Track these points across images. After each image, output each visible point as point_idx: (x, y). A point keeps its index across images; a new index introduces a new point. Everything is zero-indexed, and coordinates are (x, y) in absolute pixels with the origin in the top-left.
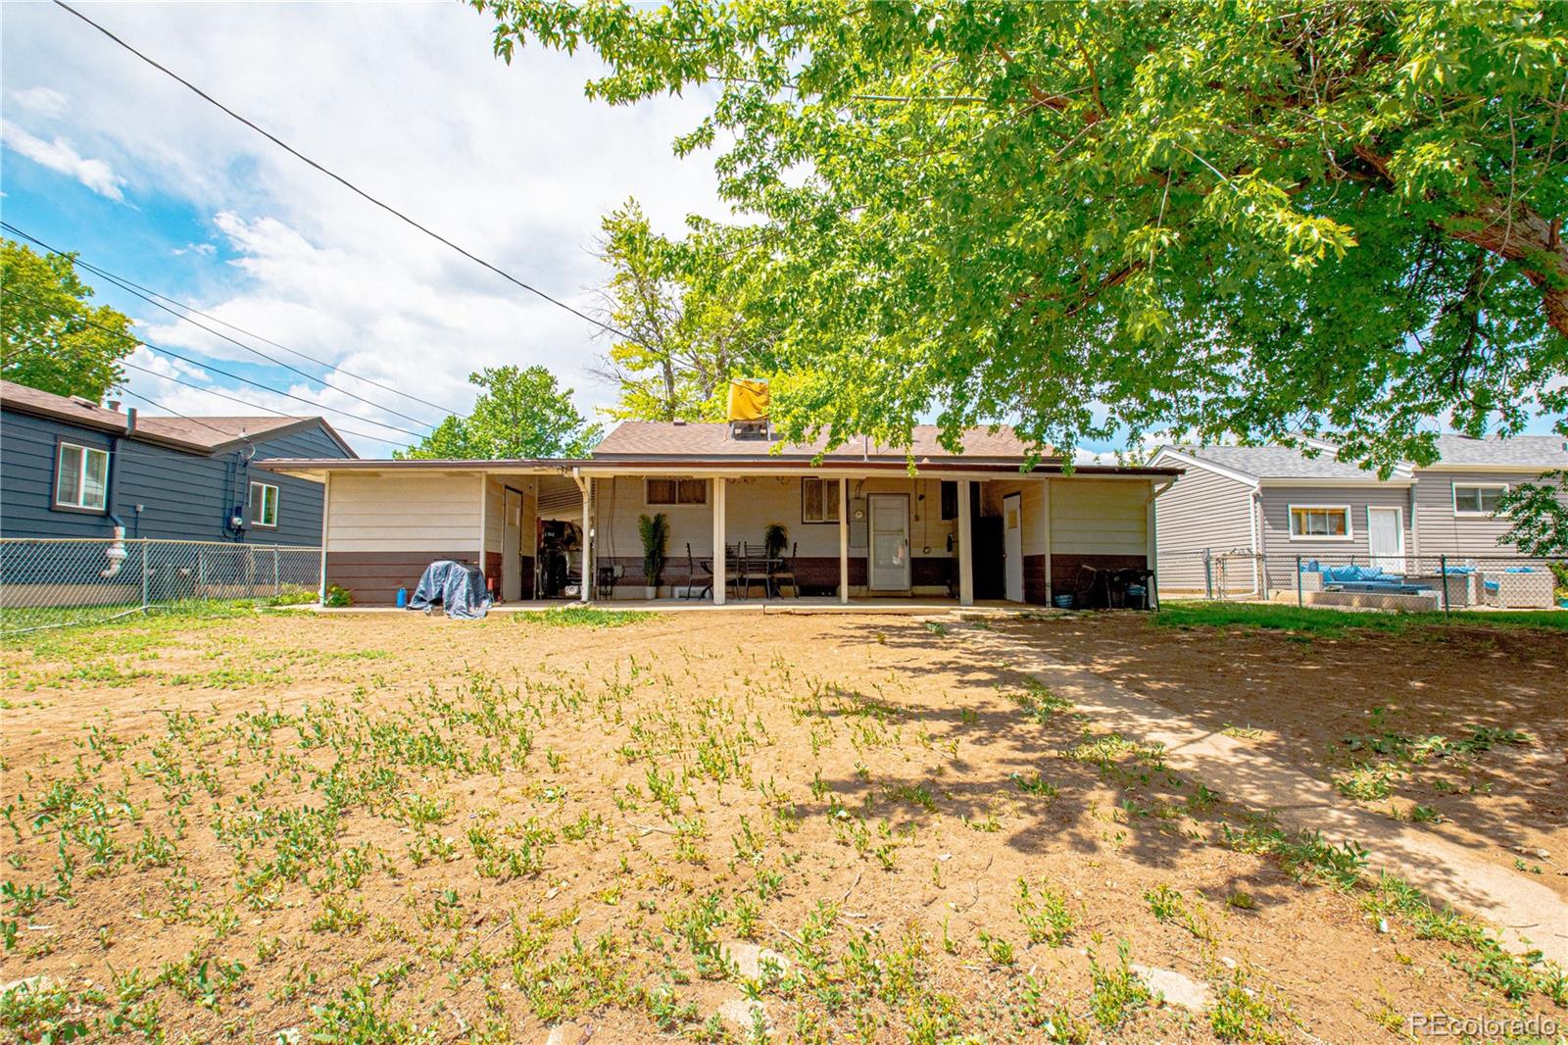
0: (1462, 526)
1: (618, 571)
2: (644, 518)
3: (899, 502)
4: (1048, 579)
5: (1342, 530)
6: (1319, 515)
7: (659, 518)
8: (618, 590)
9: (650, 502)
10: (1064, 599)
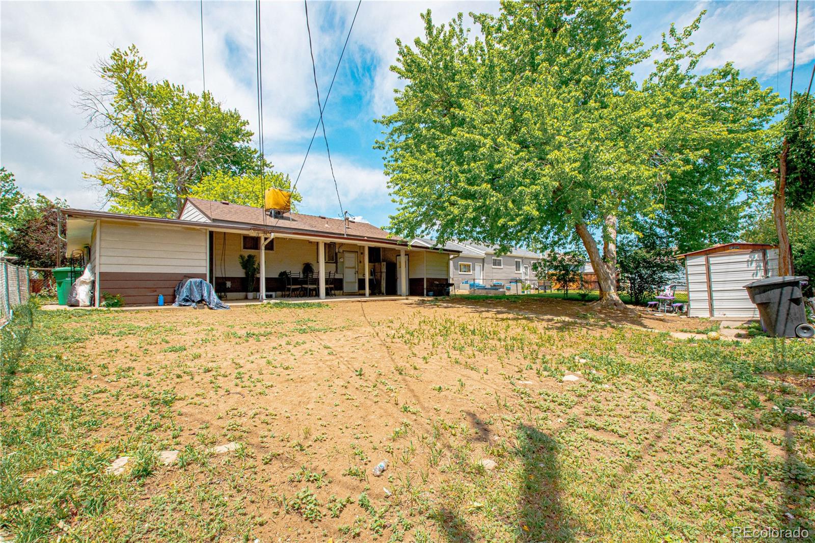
0: (495, 271)
1: (229, 284)
2: (242, 257)
3: (353, 255)
4: (425, 287)
5: (469, 271)
6: (465, 266)
7: (250, 256)
8: (229, 295)
9: (245, 248)
10: (431, 293)
